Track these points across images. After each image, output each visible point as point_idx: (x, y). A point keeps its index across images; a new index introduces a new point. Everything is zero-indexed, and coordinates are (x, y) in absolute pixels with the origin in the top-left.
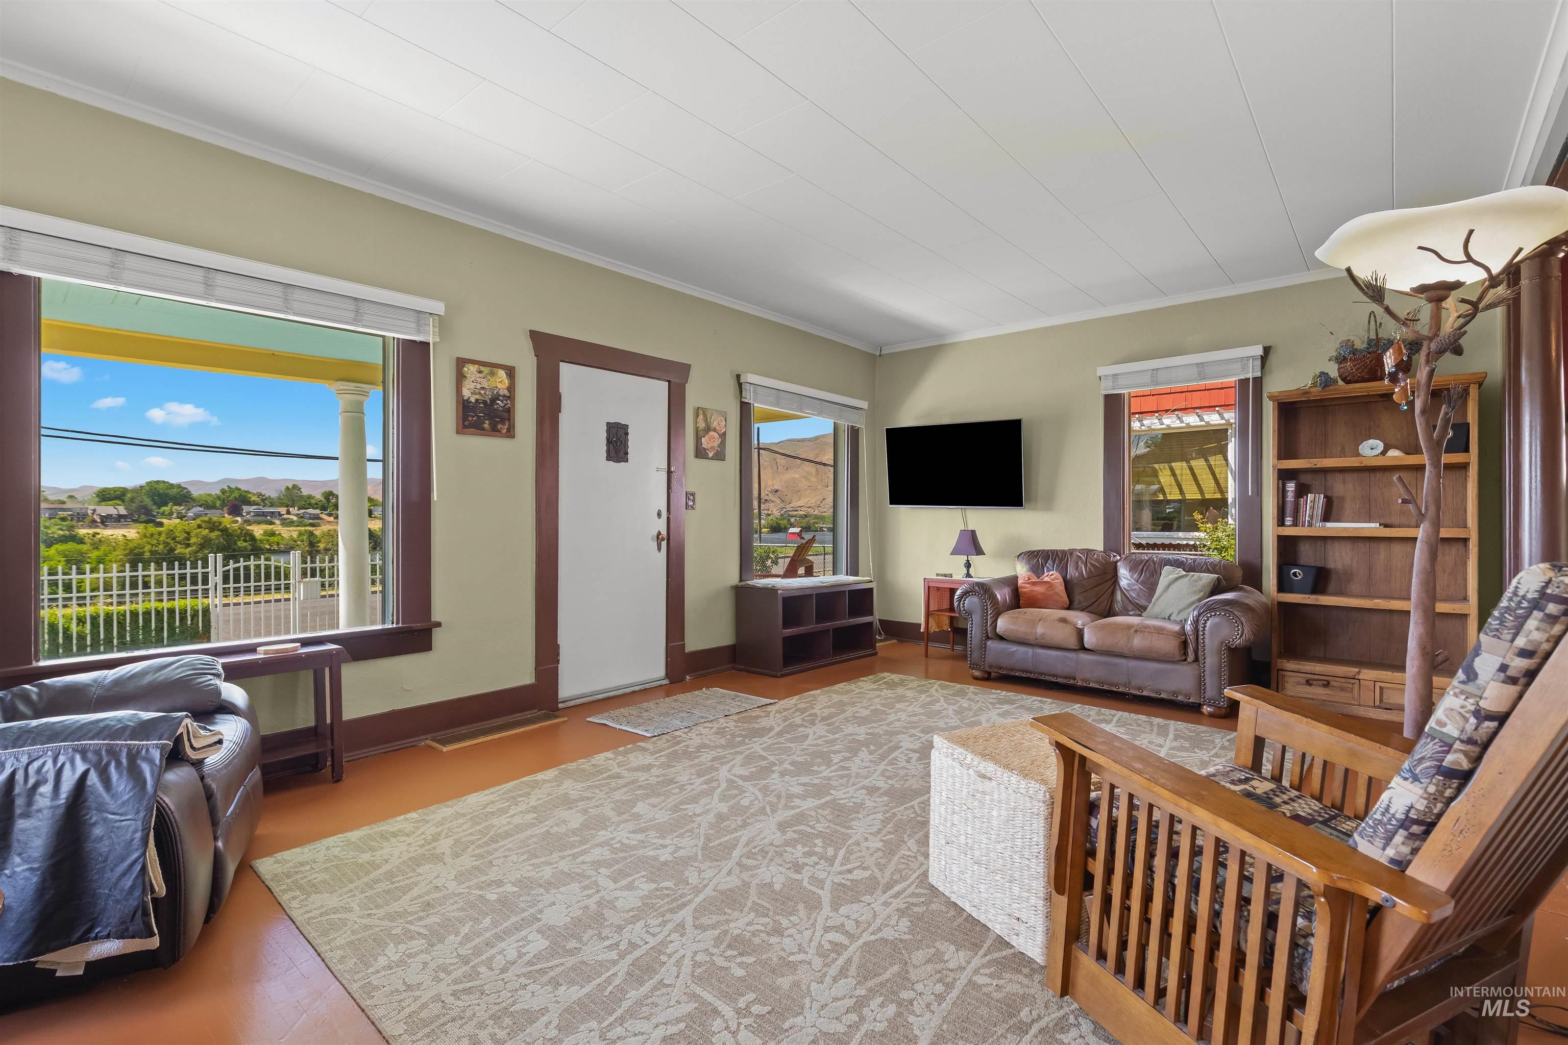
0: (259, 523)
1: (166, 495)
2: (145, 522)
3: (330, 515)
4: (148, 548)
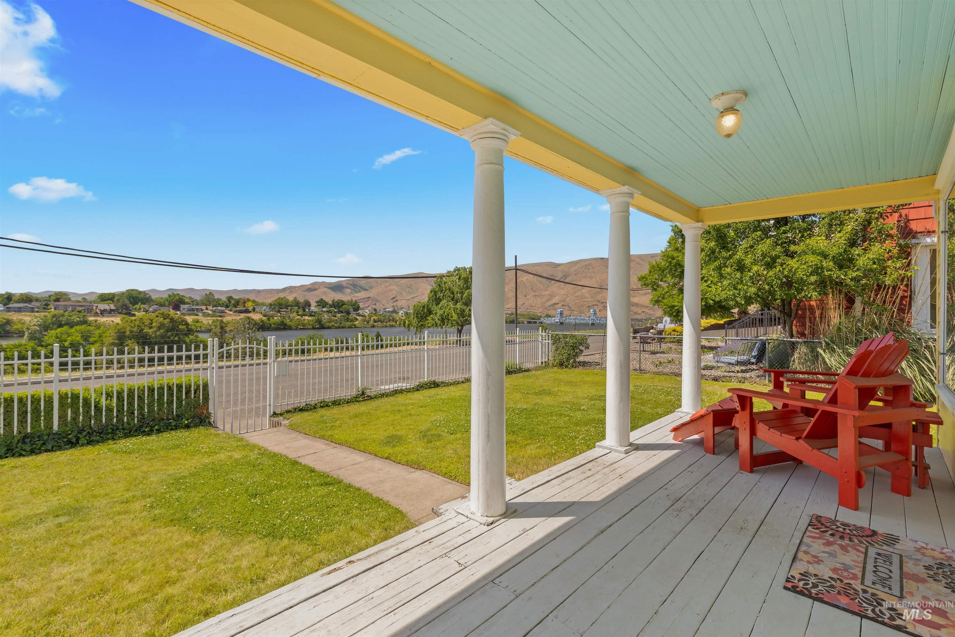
0: (190, 315)
1: (137, 298)
2: (125, 314)
3: (231, 311)
4: (128, 328)
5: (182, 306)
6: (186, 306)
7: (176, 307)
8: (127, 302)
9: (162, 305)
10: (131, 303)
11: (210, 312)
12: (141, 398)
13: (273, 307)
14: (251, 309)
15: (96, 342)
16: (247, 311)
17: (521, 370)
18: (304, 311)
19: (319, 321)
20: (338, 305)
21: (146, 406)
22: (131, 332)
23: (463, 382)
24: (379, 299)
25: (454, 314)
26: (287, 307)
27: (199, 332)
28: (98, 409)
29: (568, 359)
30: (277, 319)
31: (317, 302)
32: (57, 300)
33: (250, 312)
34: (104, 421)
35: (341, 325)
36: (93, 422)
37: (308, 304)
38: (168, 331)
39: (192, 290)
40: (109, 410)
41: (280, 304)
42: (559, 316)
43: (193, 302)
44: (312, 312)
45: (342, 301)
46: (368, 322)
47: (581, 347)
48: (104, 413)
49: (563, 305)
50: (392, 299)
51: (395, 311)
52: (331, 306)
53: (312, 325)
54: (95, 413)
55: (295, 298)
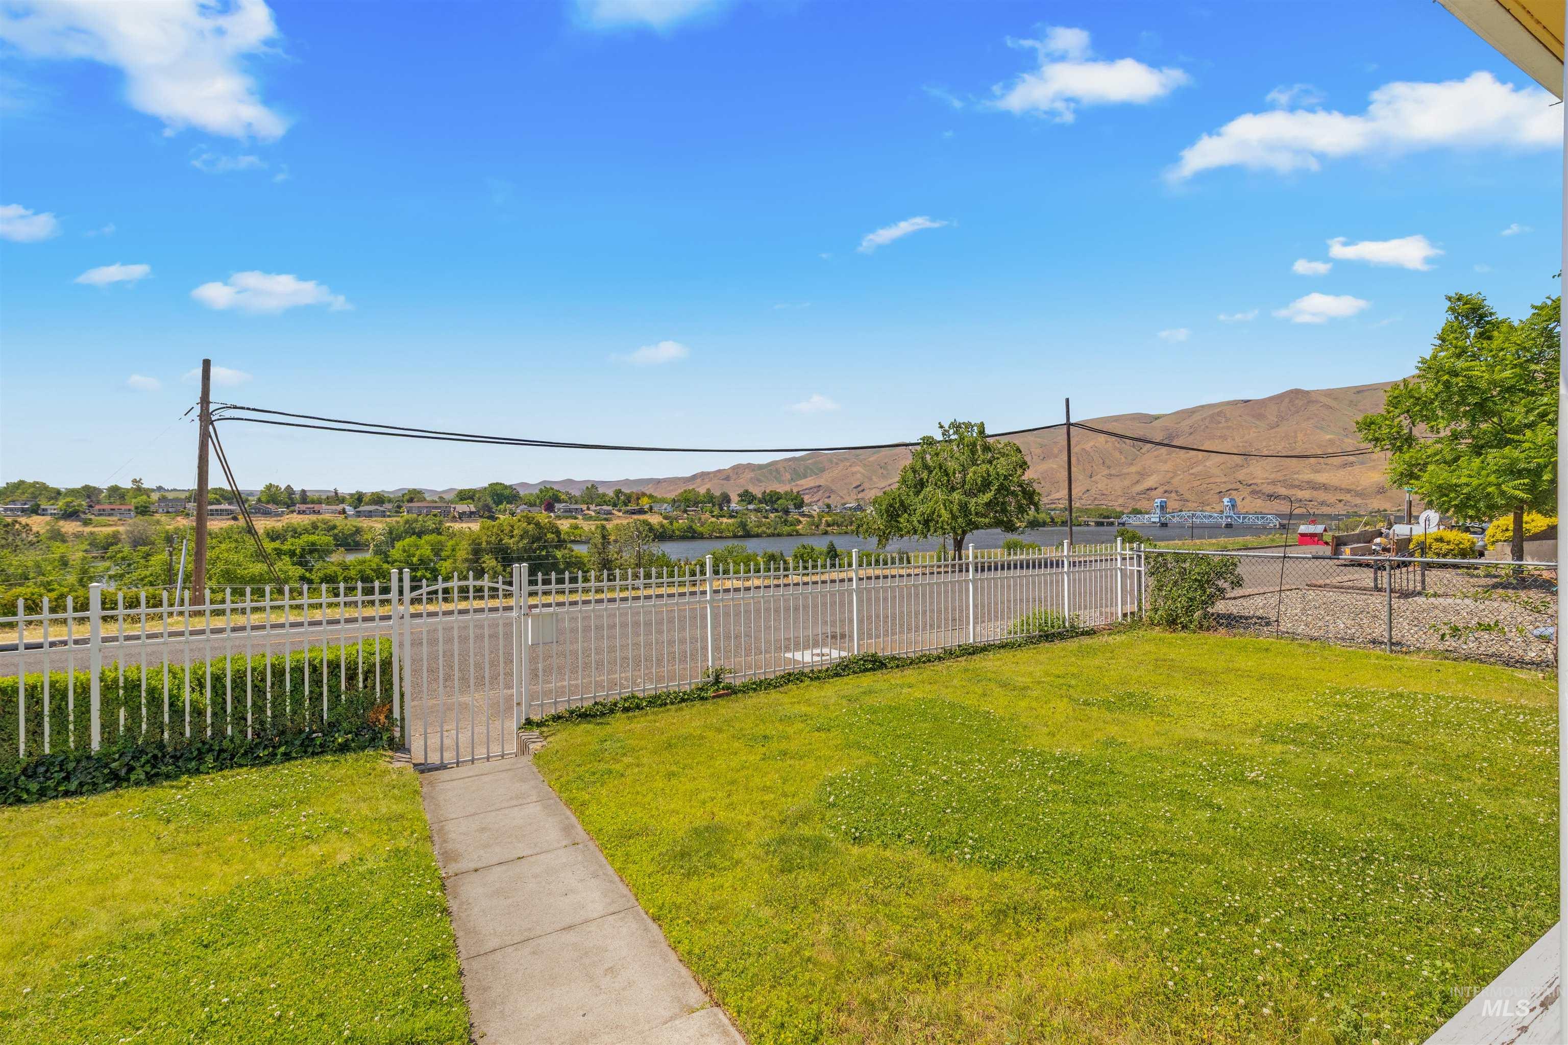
0: (567, 518)
1: (502, 495)
2: (488, 518)
3: (620, 511)
4: (484, 538)
5: (557, 506)
6: (561, 506)
7: (550, 508)
8: (490, 501)
9: (532, 505)
10: (495, 502)
11: (593, 514)
12: (259, 691)
13: (676, 504)
14: (646, 507)
15: (448, 557)
16: (641, 511)
17: (1073, 632)
18: (721, 509)
19: (743, 525)
20: (771, 499)
21: (269, 705)
22: (488, 543)
23: (939, 658)
24: (833, 488)
25: (943, 511)
26: (696, 504)
27: (573, 542)
28: (177, 711)
29: (1189, 611)
30: (682, 523)
31: (740, 495)
32: (411, 500)
33: (645, 512)
34: (188, 734)
35: (776, 532)
36: (166, 735)
37: (726, 499)
38: (533, 543)
39: (570, 482)
40: (198, 712)
41: (687, 500)
42: (1158, 511)
43: (571, 498)
44: (733, 511)
45: (776, 493)
46: (817, 527)
47: (1221, 583)
48: (188, 719)
49: (1166, 492)
50: (856, 487)
51: (859, 508)
52: (760, 502)
53: (733, 531)
54: (170, 717)
55: (708, 490)
